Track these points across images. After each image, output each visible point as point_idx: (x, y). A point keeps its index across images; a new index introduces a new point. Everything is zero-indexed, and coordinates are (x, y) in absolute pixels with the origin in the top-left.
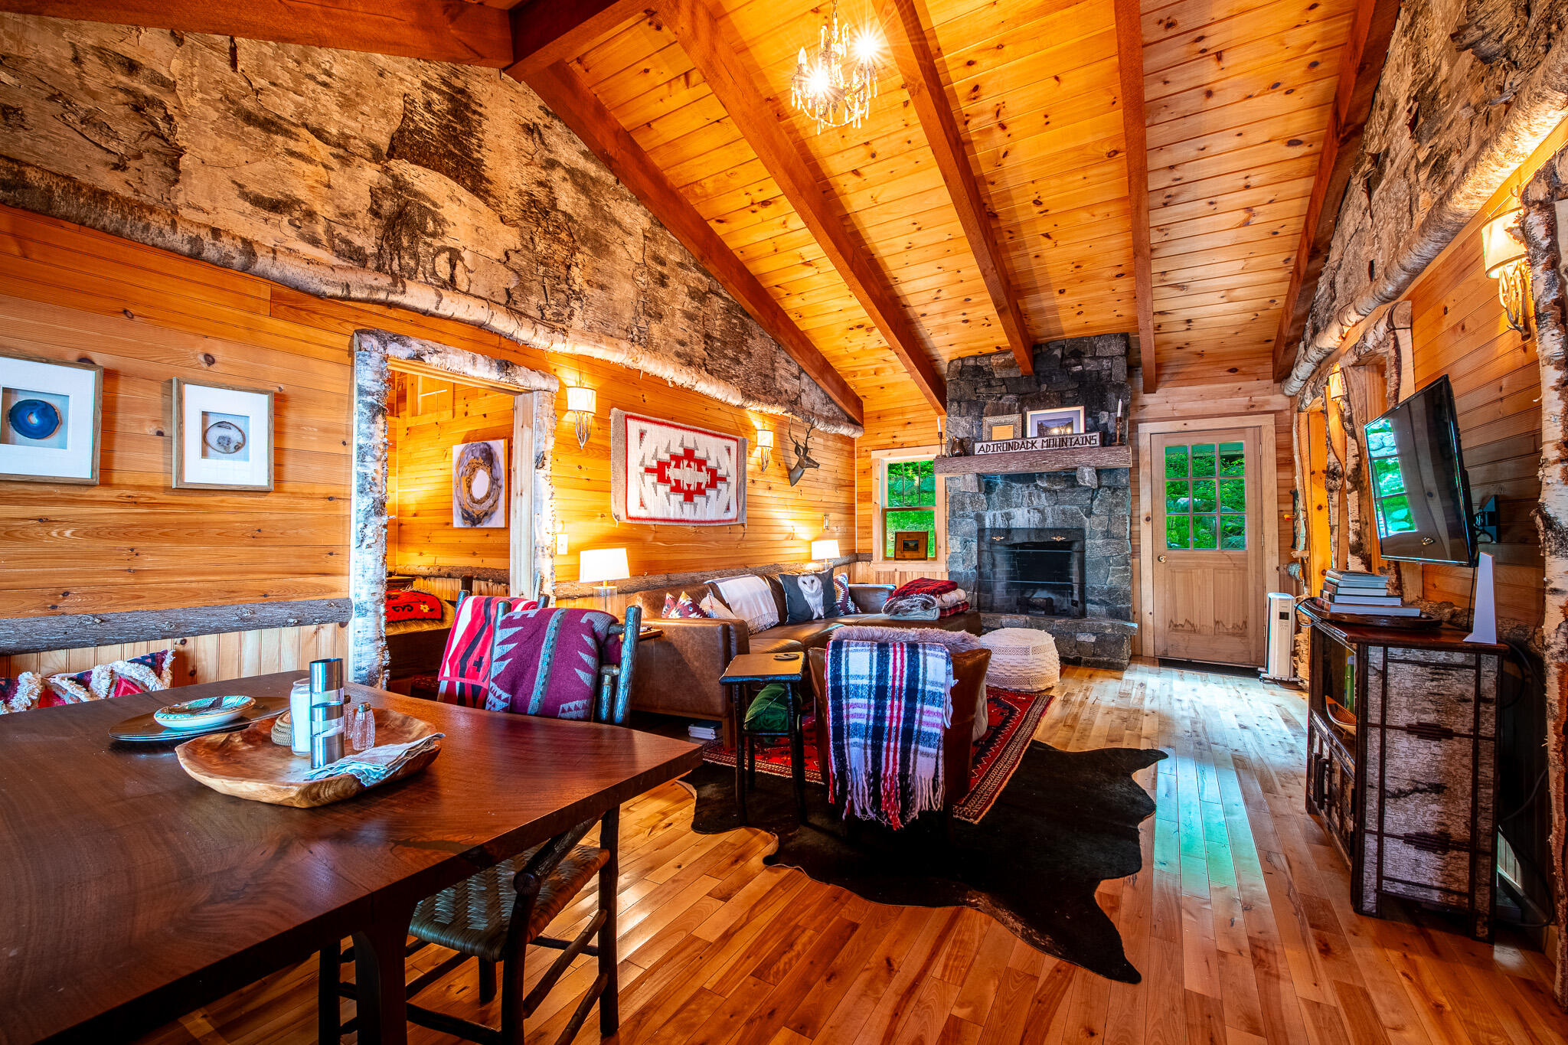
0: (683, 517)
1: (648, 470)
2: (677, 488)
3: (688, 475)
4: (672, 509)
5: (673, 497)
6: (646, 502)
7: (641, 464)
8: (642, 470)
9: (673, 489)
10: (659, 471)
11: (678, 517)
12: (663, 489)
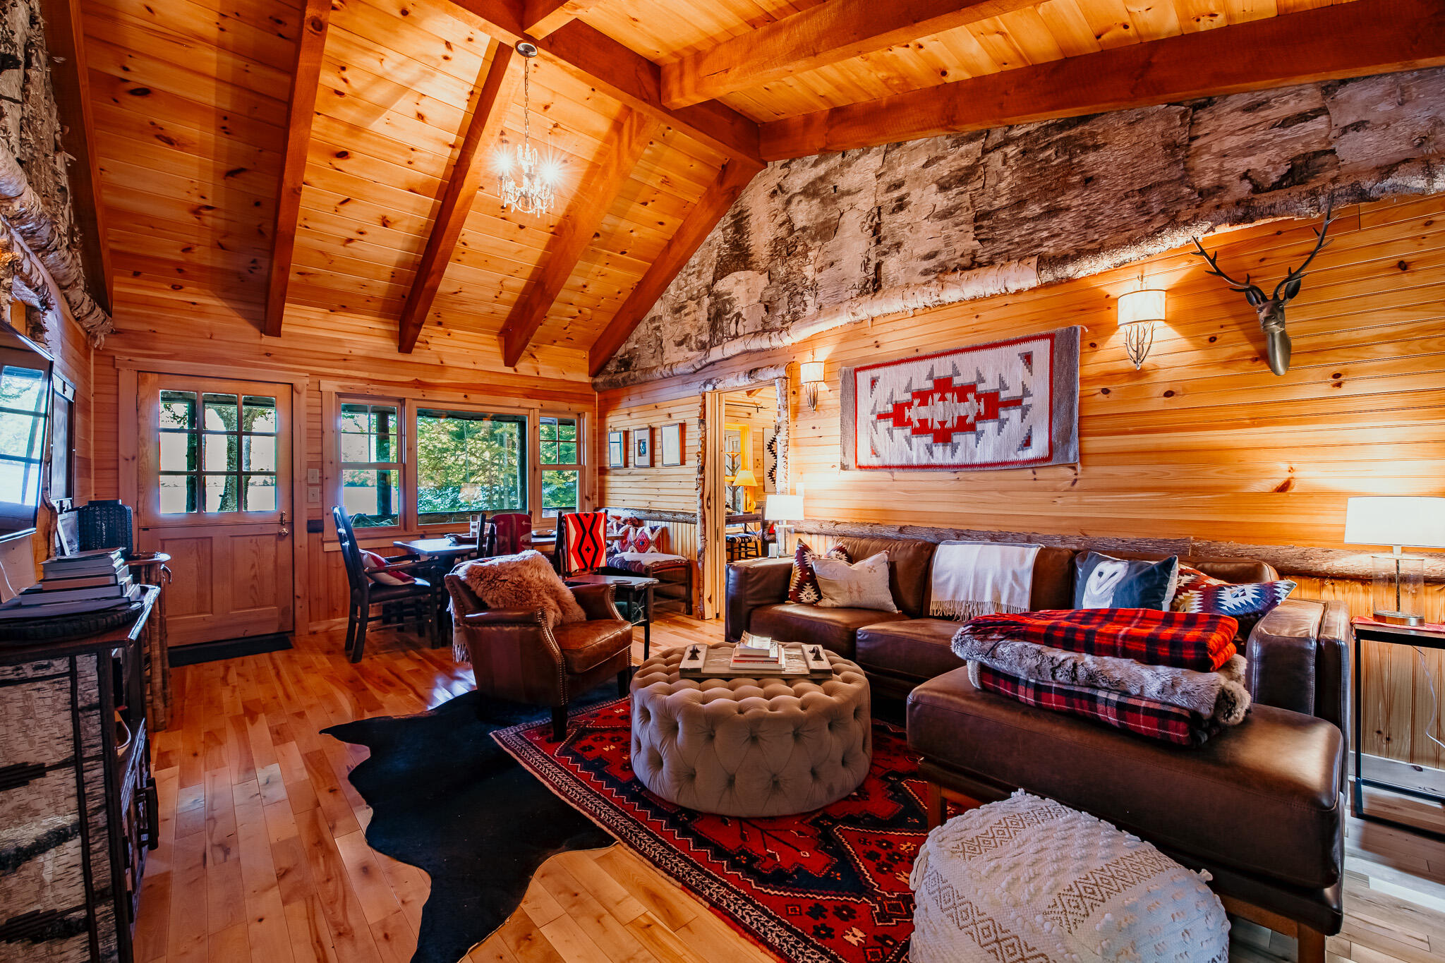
0: (933, 461)
1: (881, 416)
2: (922, 428)
3: (940, 411)
4: (914, 454)
5: (915, 440)
6: (880, 449)
7: (872, 413)
8: (874, 417)
9: (915, 432)
10: (898, 415)
11: (924, 462)
12: (900, 433)
